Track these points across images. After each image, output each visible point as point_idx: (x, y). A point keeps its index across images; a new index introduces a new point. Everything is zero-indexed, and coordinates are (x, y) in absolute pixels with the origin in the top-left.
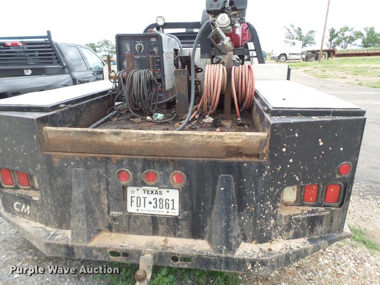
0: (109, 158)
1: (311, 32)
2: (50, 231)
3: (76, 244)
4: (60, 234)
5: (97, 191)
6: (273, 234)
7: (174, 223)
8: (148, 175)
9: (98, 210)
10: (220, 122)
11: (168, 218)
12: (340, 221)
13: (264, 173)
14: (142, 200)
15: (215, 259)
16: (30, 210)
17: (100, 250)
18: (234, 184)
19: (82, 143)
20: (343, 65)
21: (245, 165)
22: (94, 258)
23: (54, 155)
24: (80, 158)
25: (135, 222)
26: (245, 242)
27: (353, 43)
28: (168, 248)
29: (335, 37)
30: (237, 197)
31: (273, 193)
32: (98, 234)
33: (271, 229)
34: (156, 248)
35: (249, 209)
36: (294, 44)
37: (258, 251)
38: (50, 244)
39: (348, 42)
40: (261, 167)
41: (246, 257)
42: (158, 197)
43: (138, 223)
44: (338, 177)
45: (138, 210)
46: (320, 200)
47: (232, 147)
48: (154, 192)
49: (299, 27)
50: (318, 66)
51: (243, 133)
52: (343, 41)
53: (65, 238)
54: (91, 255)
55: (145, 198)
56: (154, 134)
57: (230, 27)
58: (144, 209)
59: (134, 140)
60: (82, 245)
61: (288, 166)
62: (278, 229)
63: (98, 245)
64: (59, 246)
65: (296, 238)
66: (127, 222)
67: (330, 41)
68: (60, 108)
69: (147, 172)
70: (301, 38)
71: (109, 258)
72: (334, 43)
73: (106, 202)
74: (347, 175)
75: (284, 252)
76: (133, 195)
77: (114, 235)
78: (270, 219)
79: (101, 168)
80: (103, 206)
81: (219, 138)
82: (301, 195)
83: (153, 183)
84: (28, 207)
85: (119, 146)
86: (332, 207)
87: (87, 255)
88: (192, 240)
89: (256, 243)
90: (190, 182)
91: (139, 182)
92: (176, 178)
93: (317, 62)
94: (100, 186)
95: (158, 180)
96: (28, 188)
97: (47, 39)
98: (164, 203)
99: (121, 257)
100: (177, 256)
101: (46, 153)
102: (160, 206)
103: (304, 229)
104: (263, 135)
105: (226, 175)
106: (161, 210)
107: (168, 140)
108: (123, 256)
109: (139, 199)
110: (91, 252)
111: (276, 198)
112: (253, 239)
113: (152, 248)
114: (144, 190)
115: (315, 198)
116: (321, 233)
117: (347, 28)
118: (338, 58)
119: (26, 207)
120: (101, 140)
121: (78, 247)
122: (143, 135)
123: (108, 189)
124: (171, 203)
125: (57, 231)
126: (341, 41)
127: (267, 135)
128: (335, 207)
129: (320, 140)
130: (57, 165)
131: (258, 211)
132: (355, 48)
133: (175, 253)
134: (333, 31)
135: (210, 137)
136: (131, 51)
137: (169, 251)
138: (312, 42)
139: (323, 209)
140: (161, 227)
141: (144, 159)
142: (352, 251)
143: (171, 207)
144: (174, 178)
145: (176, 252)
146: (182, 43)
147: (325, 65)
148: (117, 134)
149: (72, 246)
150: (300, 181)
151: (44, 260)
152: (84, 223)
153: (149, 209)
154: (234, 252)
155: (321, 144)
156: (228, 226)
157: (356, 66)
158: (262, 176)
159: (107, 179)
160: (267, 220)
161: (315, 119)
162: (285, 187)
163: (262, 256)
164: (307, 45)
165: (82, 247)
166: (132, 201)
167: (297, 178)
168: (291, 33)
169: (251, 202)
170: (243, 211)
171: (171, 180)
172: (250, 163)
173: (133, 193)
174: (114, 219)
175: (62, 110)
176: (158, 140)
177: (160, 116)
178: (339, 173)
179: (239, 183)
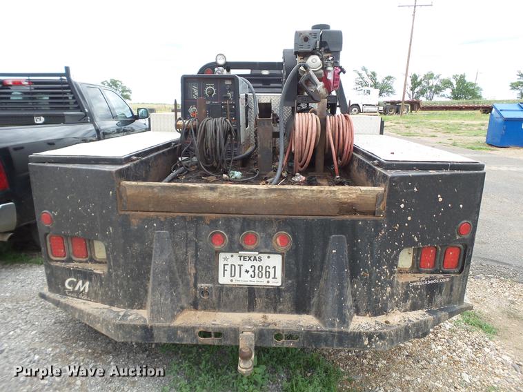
0: (201, 218)
1: (389, 78)
2: (119, 312)
3: (157, 324)
4: (132, 314)
5: (182, 258)
6: (389, 305)
7: (275, 295)
8: (246, 238)
9: (183, 282)
10: (315, 180)
11: (268, 289)
12: (460, 290)
13: (381, 232)
14: (238, 268)
15: (327, 335)
16: (89, 287)
17: (187, 330)
18: (346, 246)
19: (169, 200)
20: (431, 121)
21: (360, 223)
22: (179, 341)
23: (133, 215)
24: (166, 218)
25: (227, 295)
26: (358, 315)
27: (441, 93)
28: (269, 324)
29: (419, 85)
30: (350, 262)
31: (390, 255)
32: (181, 312)
33: (387, 298)
34: (255, 325)
35: (364, 275)
36: (369, 92)
37: (374, 324)
38: (123, 325)
39: (434, 93)
40: (378, 225)
41: (362, 330)
42: (257, 264)
43: (231, 297)
44: (458, 237)
45: (232, 281)
46: (438, 265)
47: (346, 203)
48: (252, 259)
49: (372, 71)
50: (401, 121)
51: (357, 187)
52: (428, 91)
53: (140, 318)
54: (175, 337)
55: (240, 266)
56: (256, 189)
57: (322, 71)
58: (239, 279)
59: (233, 196)
60: (164, 325)
61: (406, 225)
62: (395, 299)
63: (184, 324)
64: (135, 327)
65: (414, 310)
66: (218, 296)
67: (412, 90)
68: (131, 161)
69: (246, 234)
70: (375, 85)
71: (197, 340)
72: (417, 93)
73: (193, 271)
74: (467, 236)
75: (403, 324)
76: (226, 262)
77: (199, 313)
78: (387, 286)
79: (190, 229)
80: (189, 277)
81: (331, 193)
82: (417, 260)
83: (252, 247)
84: (87, 284)
85: (213, 203)
86: (451, 273)
87: (169, 337)
88: (296, 315)
89: (370, 316)
90: (297, 245)
91: (236, 246)
92: (280, 240)
93: (399, 116)
94: (187, 252)
95: (259, 243)
96: (85, 260)
97: (65, 78)
98: (264, 272)
99: (213, 338)
100: (281, 333)
101: (123, 213)
102: (258, 275)
103: (422, 300)
104: (380, 189)
105: (339, 235)
106: (261, 280)
107: (274, 195)
108: (216, 336)
109: (233, 267)
110: (175, 334)
111: (393, 262)
112: (367, 311)
113: (250, 325)
114: (240, 257)
115: (433, 263)
116: (441, 304)
117: (432, 74)
118: (424, 112)
119: (83, 284)
120: (193, 197)
121: (159, 328)
122: (244, 190)
123: (196, 255)
124: (272, 271)
125: (128, 311)
126: (426, 90)
127: (383, 189)
128: (454, 273)
129: (439, 196)
130: (136, 228)
131: (373, 277)
132: (443, 99)
133: (279, 330)
134: (415, 78)
135: (321, 191)
136: (200, 96)
137: (271, 327)
138: (390, 90)
139: (442, 275)
140: (258, 301)
141: (244, 219)
142: (468, 335)
143: (272, 275)
144: (278, 240)
145: (281, 328)
146: (254, 87)
147: (408, 120)
148: (212, 189)
149: (151, 327)
150: (418, 242)
151: (100, 354)
152: (167, 297)
153: (246, 279)
154: (348, 325)
155: (441, 200)
156: (341, 294)
157: (447, 122)
158: (378, 235)
159: (196, 243)
160: (382, 287)
161: (432, 172)
162: (403, 249)
163: (380, 329)
164: (383, 94)
165: (164, 327)
166: (224, 270)
167: (416, 239)
168: (362, 78)
169: (366, 266)
170: (356, 278)
171: (274, 243)
172: (365, 221)
173: (227, 260)
174: (203, 292)
175: (135, 162)
176: (262, 196)
177: (238, 174)
178: (459, 233)
179: (352, 244)
